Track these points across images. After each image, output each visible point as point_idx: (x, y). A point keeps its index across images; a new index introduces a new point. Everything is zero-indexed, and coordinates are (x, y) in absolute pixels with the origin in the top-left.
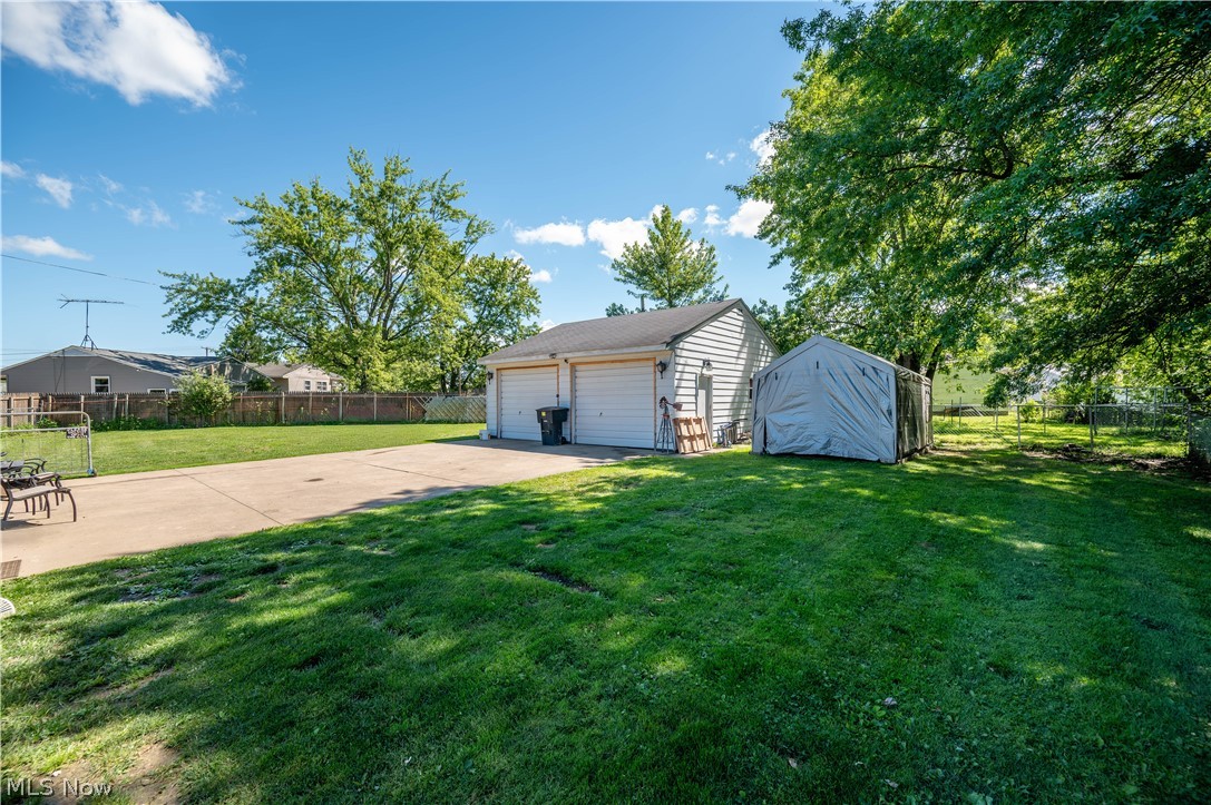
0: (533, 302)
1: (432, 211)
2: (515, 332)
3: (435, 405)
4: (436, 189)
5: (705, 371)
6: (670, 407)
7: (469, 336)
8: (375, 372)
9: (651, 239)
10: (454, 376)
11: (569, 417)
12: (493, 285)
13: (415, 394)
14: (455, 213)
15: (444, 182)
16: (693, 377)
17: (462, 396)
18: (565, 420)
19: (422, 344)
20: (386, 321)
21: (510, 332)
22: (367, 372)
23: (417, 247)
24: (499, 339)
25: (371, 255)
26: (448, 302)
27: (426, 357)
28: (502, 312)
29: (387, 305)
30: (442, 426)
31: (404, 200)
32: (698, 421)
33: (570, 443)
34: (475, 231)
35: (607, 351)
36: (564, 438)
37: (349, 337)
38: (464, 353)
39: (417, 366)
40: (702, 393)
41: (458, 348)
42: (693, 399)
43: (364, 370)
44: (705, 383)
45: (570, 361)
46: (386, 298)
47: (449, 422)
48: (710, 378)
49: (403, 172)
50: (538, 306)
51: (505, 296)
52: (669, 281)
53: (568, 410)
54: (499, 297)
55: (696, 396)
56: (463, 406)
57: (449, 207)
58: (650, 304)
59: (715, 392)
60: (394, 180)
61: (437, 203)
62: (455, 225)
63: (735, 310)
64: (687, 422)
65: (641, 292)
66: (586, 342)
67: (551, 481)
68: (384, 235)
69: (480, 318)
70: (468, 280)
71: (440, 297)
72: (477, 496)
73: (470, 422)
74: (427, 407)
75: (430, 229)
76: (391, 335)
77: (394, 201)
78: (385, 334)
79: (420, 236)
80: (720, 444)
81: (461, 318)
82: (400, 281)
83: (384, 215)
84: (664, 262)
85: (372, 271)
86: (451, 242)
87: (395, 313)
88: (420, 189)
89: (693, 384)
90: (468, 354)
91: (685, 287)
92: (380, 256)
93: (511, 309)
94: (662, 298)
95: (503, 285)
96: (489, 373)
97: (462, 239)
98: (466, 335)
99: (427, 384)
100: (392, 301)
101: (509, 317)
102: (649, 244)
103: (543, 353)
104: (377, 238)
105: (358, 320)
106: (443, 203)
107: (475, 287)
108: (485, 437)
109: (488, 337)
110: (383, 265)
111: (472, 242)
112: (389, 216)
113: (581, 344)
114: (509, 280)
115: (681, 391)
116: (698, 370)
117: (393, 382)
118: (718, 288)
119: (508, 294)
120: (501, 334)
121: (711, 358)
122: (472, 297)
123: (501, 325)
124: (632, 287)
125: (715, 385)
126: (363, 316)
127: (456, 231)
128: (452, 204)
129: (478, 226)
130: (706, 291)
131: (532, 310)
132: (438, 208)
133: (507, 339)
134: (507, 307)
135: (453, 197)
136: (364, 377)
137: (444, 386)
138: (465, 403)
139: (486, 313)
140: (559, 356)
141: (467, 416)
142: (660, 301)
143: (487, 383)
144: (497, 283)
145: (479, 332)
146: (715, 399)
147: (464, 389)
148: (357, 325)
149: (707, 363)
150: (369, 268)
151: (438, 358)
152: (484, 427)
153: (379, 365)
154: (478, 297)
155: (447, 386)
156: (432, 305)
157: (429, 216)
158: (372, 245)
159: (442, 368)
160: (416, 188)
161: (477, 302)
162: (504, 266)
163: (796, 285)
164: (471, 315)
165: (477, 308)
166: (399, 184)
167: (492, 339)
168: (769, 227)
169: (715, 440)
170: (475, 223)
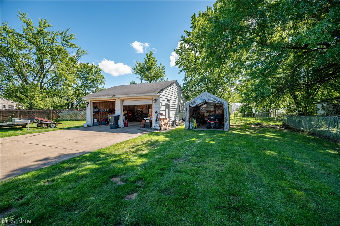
0: (103, 80)
1: (61, 43)
2: (96, 90)
3: (64, 114)
4: (63, 35)
5: (168, 103)
6: (158, 115)
7: (79, 90)
8: (36, 102)
9: (145, 61)
10: (72, 104)
11: (120, 119)
12: (88, 73)
13: (55, 110)
14: (71, 45)
15: (67, 33)
16: (164, 104)
17: (75, 111)
18: (119, 119)
19: (58, 92)
20: (41, 82)
21: (94, 89)
22: (33, 101)
23: (55, 55)
24: (90, 92)
25: (35, 57)
26: (69, 77)
27: (61, 97)
28: (91, 82)
29: (42, 76)
30: (67, 122)
31: (49, 37)
32: (166, 119)
33: (121, 128)
34: (80, 53)
35: (135, 95)
36: (118, 126)
37: (24, 87)
38: (76, 96)
39: (56, 100)
40: (167, 109)
41: (74, 94)
42: (164, 112)
43: (31, 101)
44: (168, 106)
45: (120, 98)
46: (41, 74)
47: (70, 120)
48: (169, 105)
49: (48, 26)
50: (104, 81)
51: (92, 77)
52: (150, 75)
53: (120, 116)
54: (90, 77)
55: (165, 111)
56: (76, 114)
57: (69, 42)
58: (144, 82)
59: (170, 110)
60: (44, 28)
61: (64, 40)
62: (72, 49)
63: (175, 84)
64: (163, 119)
65: (141, 78)
66: (126, 92)
67: (119, 146)
68: (39, 49)
69: (82, 83)
70: (78, 71)
71: (66, 75)
72: (84, 160)
73: (79, 120)
74: (60, 115)
75: (61, 49)
76: (44, 88)
77: (44, 37)
78: (41, 88)
79: (56, 51)
80: (172, 126)
81: (75, 83)
82: (48, 68)
83: (40, 42)
84: (149, 69)
85: (35, 63)
86: (70, 56)
87: (46, 80)
88: (57, 34)
89: (164, 107)
90: (78, 96)
91: (156, 77)
92: (39, 58)
93: (95, 82)
94: (148, 80)
95: (91, 74)
96: (87, 102)
97: (75, 55)
98: (77, 90)
99: (61, 106)
100: (44, 75)
101: (94, 84)
102: (145, 63)
103: (109, 95)
104: (37, 50)
105: (28, 81)
106: (66, 40)
107: (81, 73)
108: (86, 126)
109: (86, 91)
110: (40, 61)
111: (79, 57)
112: (42, 42)
113: (124, 92)
114: (94, 72)
115: (161, 109)
116: (166, 102)
117: (46, 105)
118: (165, 78)
119: (93, 77)
120: (91, 90)
121: (170, 98)
122: (79, 77)
123: (91, 87)
124: (139, 76)
125: (170, 107)
126: (30, 80)
127: (72, 52)
128: (70, 41)
129: (81, 51)
130: (161, 79)
131: (102, 82)
132: (64, 42)
133: (93, 92)
134: (93, 81)
135: (70, 39)
136: (31, 103)
137: (68, 107)
138: (77, 113)
139: (85, 82)
140: (116, 96)
141: (78, 118)
142: (147, 81)
143: (86, 106)
144: (89, 72)
145: (82, 89)
146: (170, 112)
147: (76, 108)
148: (27, 83)
149: (168, 100)
150: (34, 62)
151: (66, 97)
152: (85, 122)
153: (38, 99)
154: (82, 76)
155: (70, 107)
156: (63, 78)
157: (61, 45)
158: (35, 53)
159: (67, 101)
160: (54, 33)
161: (81, 78)
162: (92, 67)
163: (186, 79)
164: (79, 83)
165: (82, 81)
166: (46, 30)
167: (87, 91)
168: (178, 62)
169: (170, 125)
170: (80, 50)
